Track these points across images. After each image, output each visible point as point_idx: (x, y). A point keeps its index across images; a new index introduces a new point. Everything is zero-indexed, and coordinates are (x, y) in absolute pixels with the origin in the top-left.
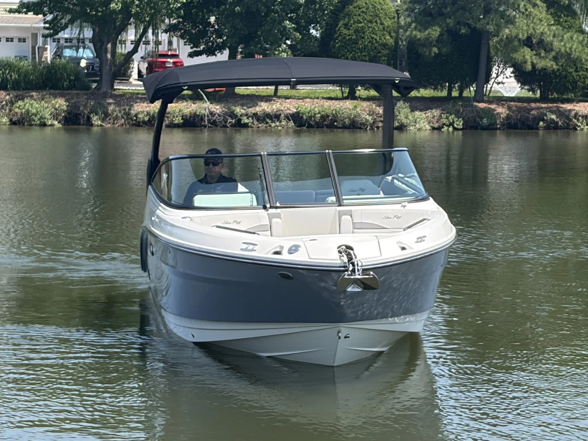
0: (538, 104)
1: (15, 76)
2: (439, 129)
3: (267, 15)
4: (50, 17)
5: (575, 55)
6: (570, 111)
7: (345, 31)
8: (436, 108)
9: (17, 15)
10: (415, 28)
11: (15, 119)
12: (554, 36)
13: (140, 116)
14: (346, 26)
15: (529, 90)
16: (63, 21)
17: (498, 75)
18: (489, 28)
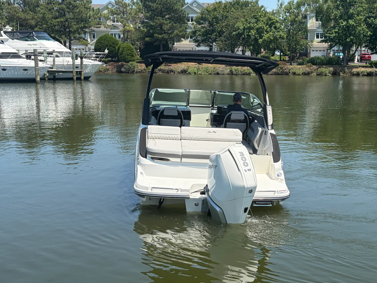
1: (319, 61)
4: (329, 44)
9: (320, 43)
11: (318, 73)
13: (354, 72)
16: (333, 45)
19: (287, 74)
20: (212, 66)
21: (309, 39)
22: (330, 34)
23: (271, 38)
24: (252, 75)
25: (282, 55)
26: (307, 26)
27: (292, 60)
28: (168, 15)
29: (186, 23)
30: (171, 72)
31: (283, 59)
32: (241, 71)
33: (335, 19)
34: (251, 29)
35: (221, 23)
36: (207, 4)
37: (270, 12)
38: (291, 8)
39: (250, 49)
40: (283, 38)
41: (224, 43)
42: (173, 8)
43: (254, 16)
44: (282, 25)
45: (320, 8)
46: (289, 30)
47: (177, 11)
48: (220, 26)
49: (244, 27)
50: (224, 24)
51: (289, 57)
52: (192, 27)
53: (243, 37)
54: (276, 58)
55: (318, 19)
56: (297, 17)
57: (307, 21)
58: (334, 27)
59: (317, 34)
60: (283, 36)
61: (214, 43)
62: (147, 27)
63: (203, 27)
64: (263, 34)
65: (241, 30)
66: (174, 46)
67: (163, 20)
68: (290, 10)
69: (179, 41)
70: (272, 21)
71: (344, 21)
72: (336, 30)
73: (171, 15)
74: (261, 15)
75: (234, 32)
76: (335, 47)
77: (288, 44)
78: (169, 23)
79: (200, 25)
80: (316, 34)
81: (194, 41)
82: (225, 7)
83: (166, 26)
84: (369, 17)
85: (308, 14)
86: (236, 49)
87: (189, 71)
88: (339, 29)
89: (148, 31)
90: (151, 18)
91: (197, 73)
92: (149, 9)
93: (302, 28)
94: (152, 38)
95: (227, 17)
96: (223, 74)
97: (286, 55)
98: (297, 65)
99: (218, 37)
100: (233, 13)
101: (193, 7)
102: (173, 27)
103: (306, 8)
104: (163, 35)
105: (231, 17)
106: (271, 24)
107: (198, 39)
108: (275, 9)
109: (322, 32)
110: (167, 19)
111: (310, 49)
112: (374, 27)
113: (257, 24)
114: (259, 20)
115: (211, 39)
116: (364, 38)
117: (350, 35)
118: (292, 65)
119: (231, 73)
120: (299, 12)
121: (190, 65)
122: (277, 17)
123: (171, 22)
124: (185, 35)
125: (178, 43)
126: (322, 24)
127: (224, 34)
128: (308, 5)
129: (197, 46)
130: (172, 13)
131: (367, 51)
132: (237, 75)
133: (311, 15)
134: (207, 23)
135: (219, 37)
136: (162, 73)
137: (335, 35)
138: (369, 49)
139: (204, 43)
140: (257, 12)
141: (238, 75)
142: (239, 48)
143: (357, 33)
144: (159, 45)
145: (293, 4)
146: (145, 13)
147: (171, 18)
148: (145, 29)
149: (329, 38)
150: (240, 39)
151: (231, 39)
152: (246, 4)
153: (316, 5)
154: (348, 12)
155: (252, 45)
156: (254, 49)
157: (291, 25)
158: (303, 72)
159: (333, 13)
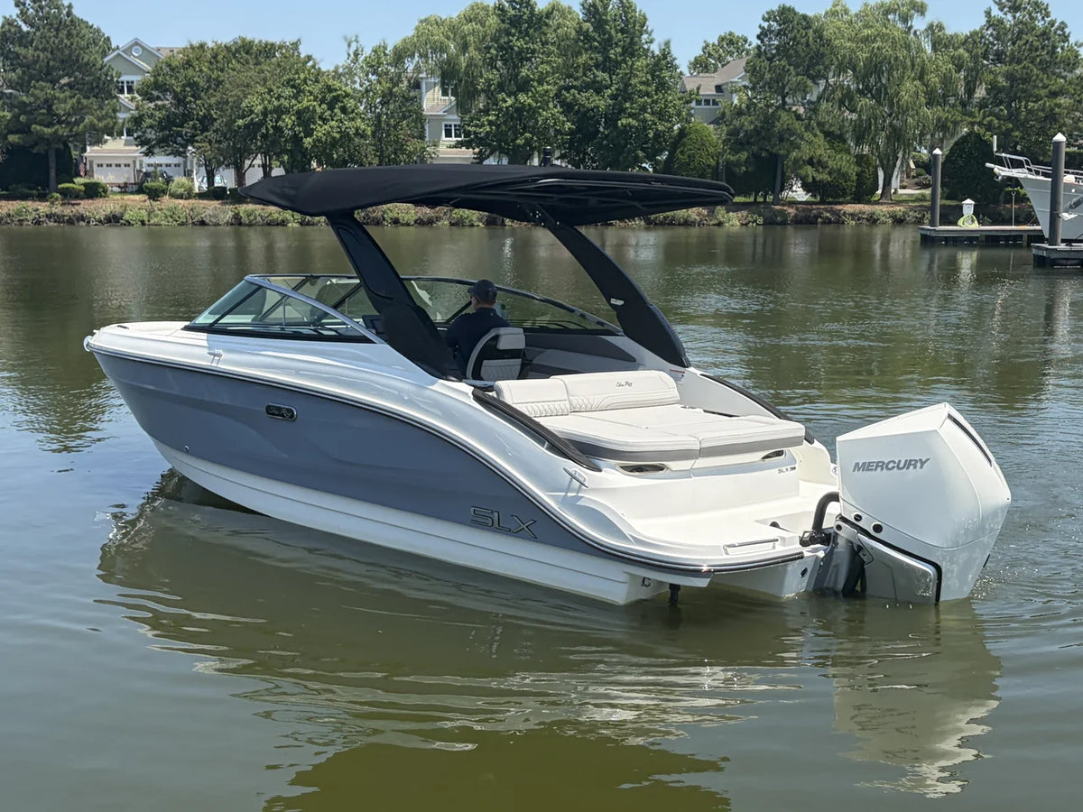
0: (818, 206)
2: (746, 224)
3: (626, 145)
4: (477, 150)
5: (844, 170)
6: (840, 210)
7: (681, 156)
8: (745, 210)
9: (455, 149)
10: (730, 153)
11: (453, 222)
12: (829, 157)
14: (682, 152)
15: (812, 196)
16: (487, 153)
17: (792, 186)
18: (782, 152)
19: (378, 222)
20: (186, 205)
21: (427, 139)
22: (476, 126)
23: (335, 135)
24: (290, 225)
26: (420, 107)
28: (66, 78)
29: (116, 97)
30: (78, 221)
32: (261, 217)
33: (488, 92)
34: (283, 113)
35: (206, 98)
36: (168, 51)
37: (328, 71)
38: (380, 64)
39: (282, 163)
40: (363, 136)
41: (217, 146)
42: (80, 60)
43: (290, 80)
44: (361, 102)
45: (450, 64)
46: (379, 116)
47: (91, 68)
48: (203, 105)
49: (265, 108)
50: (213, 100)
52: (132, 105)
53: (264, 131)
55: (448, 89)
56: (396, 85)
57: (421, 94)
58: (486, 112)
59: (446, 126)
60: (364, 131)
61: (190, 148)
62: (11, 107)
63: (158, 108)
64: (314, 124)
65: (257, 115)
66: (85, 154)
67: (53, 89)
68: (379, 67)
69: (98, 141)
70: (335, 94)
71: (509, 96)
73: (76, 78)
74: (305, 79)
75: (239, 119)
76: (491, 158)
77: (377, 151)
78: (71, 98)
79: (151, 102)
80: (444, 128)
81: (137, 143)
82: (215, 57)
83: (63, 105)
84: (568, 89)
85: (422, 78)
86: (247, 162)
87: (126, 217)
88: (497, 116)
89: (16, 117)
90: (22, 86)
91: (147, 223)
92: (15, 62)
93: (410, 111)
94: (25, 135)
95: (219, 83)
96: (217, 225)
99: (199, 132)
100: (235, 73)
101: (131, 59)
102: (80, 106)
103: (418, 62)
104: (56, 127)
105: (230, 83)
106: (331, 101)
107: (149, 136)
108: (341, 65)
109: (459, 123)
110: (65, 88)
112: (578, 112)
113: (296, 99)
114: (303, 91)
115: (182, 138)
116: (556, 136)
117: (525, 129)
119: (237, 221)
120: (400, 74)
121: (128, 202)
122: (347, 85)
123: (76, 94)
124: (113, 128)
125: (96, 148)
126: (457, 104)
127: (216, 124)
128: (421, 56)
129: (146, 155)
130: (77, 73)
132: (251, 225)
133: (429, 80)
134: (169, 97)
135: (202, 132)
136: (56, 224)
137: (488, 129)
139: (163, 147)
140: (297, 70)
141: (254, 225)
142: (254, 159)
143: (541, 126)
144: (47, 151)
145: (384, 53)
146: (5, 71)
147: (74, 86)
148: (6, 113)
149: (477, 137)
150: (255, 137)
151: (234, 137)
152: (268, 50)
153: (441, 56)
154: (517, 75)
155: (286, 151)
156: (293, 162)
157: (383, 103)
158: (416, 217)
159: (481, 76)
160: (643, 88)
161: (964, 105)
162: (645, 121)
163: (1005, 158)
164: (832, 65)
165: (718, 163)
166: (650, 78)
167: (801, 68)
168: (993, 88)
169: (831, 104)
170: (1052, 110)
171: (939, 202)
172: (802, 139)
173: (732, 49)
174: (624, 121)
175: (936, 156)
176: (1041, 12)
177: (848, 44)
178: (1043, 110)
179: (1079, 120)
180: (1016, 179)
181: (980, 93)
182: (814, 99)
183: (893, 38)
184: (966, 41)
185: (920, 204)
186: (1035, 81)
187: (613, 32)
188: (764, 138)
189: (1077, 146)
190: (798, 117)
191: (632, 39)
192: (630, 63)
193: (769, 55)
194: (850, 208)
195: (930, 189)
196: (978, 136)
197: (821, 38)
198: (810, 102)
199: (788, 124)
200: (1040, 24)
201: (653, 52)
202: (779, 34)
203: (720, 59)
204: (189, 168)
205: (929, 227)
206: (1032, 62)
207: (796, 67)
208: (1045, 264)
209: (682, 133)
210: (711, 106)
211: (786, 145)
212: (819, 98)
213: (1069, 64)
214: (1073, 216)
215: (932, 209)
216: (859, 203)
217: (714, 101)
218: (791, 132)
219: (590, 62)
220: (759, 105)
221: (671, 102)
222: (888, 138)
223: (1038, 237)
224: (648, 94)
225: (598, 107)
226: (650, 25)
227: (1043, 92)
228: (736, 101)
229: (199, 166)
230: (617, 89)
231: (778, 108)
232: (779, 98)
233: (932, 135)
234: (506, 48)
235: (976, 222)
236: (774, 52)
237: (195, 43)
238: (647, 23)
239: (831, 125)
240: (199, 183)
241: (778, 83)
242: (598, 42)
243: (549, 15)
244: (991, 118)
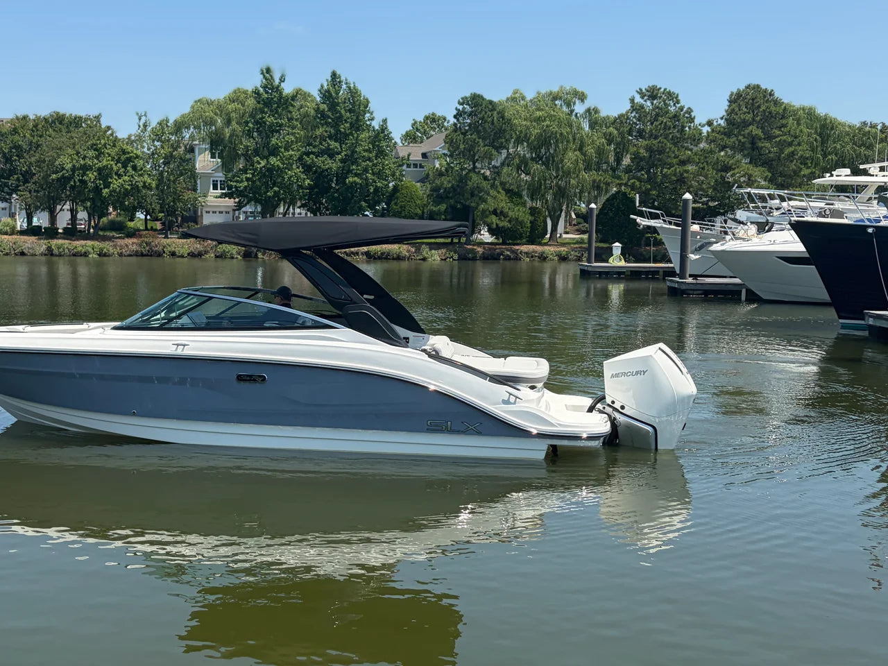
0: (500, 246)
2: (445, 260)
3: (352, 198)
4: (237, 200)
5: (520, 219)
6: (518, 250)
7: (395, 207)
8: (444, 248)
9: (220, 199)
10: (432, 205)
11: (218, 254)
12: (509, 209)
14: (396, 204)
15: (496, 238)
16: (245, 202)
17: (481, 230)
18: (473, 204)
19: (159, 255)
20: (9, 240)
21: (199, 191)
22: (237, 181)
23: (127, 187)
24: (90, 256)
25: (149, 220)
26: (194, 166)
27: (167, 229)
31: (152, 227)
32: (69, 249)
33: (245, 155)
34: (87, 170)
35: (27, 157)
37: (123, 138)
38: (163, 133)
39: (86, 208)
40: (150, 188)
41: (35, 194)
43: (93, 145)
44: (148, 162)
45: (217, 135)
46: (161, 173)
48: (25, 162)
49: (74, 166)
50: (33, 159)
51: (163, 224)
53: (72, 183)
54: (138, 225)
55: (215, 153)
56: (175, 149)
57: (194, 157)
58: (245, 171)
59: (213, 181)
60: (150, 184)
61: (14, 196)
64: (111, 178)
65: (67, 171)
68: (162, 136)
70: (128, 156)
71: (262, 159)
72: (248, 176)
74: (105, 144)
75: (53, 174)
76: (248, 206)
77: (160, 200)
80: (212, 183)
82: (36, 126)
84: (308, 154)
85: (196, 145)
86: (59, 207)
88: (253, 174)
93: (185, 170)
95: (38, 146)
96: (33, 255)
97: (157, 219)
98: (178, 238)
99: (22, 183)
100: (51, 138)
103: (193, 132)
105: (47, 146)
106: (125, 161)
109: (224, 179)
111: (202, 209)
112: (316, 172)
113: (98, 159)
114: (103, 153)
115: (9, 188)
116: (298, 190)
117: (274, 184)
118: (168, 238)
119: (50, 252)
120: (179, 141)
122: (137, 149)
126: (223, 165)
127: (35, 178)
128: (195, 128)
131: (306, 214)
132: (61, 256)
133: (201, 146)
135: (24, 184)
137: (246, 184)
138: (308, 210)
140: (99, 137)
141: (63, 255)
142: (64, 205)
143: (287, 182)
145: (167, 125)
150: (65, 188)
151: (49, 188)
152: (76, 122)
153: (210, 128)
154: (268, 143)
155: (89, 199)
156: (94, 208)
157: (165, 163)
158: (190, 251)
159: (241, 143)
160: (366, 154)
161: (614, 170)
162: (367, 179)
163: (646, 211)
164: (512, 138)
165: (423, 213)
166: (371, 147)
167: (488, 141)
168: (636, 158)
169: (510, 168)
170: (682, 175)
171: (594, 245)
172: (488, 194)
173: (434, 125)
174: (351, 179)
175: (592, 209)
176: (673, 99)
177: (524, 123)
178: (675, 175)
179: (702, 182)
180: (654, 228)
181: (626, 161)
182: (498, 164)
183: (559, 119)
184: (615, 121)
185: (580, 245)
186: (668, 153)
187: (343, 112)
188: (459, 194)
189: (701, 203)
190: (485, 178)
191: (357, 117)
192: (356, 135)
193: (463, 131)
194: (525, 248)
195: (588, 234)
196: (625, 194)
197: (503, 118)
198: (494, 167)
199: (478, 184)
200: (672, 109)
201: (373, 127)
202: (470, 115)
203: (425, 133)
204: (13, 211)
205: (586, 264)
206: (665, 138)
207: (484, 139)
208: (677, 294)
209: (396, 189)
210: (418, 169)
211: (477, 199)
212: (503, 164)
213: (694, 140)
214: (698, 257)
215: (589, 249)
216: (532, 244)
217: (420, 164)
218: (480, 189)
219: (326, 134)
220: (456, 168)
221: (387, 165)
222: (555, 195)
223: (671, 273)
224: (369, 159)
225: (331, 168)
226: (372, 106)
227: (675, 161)
228: (437, 165)
229: (21, 209)
230: (346, 155)
231: (470, 171)
232: (471, 163)
233: (589, 193)
234: (260, 123)
235: (623, 260)
236: (467, 128)
237: (20, 114)
238: (369, 105)
239: (511, 184)
240: (21, 223)
241: (470, 152)
242: (331, 119)
243: (294, 98)
244: (633, 180)
